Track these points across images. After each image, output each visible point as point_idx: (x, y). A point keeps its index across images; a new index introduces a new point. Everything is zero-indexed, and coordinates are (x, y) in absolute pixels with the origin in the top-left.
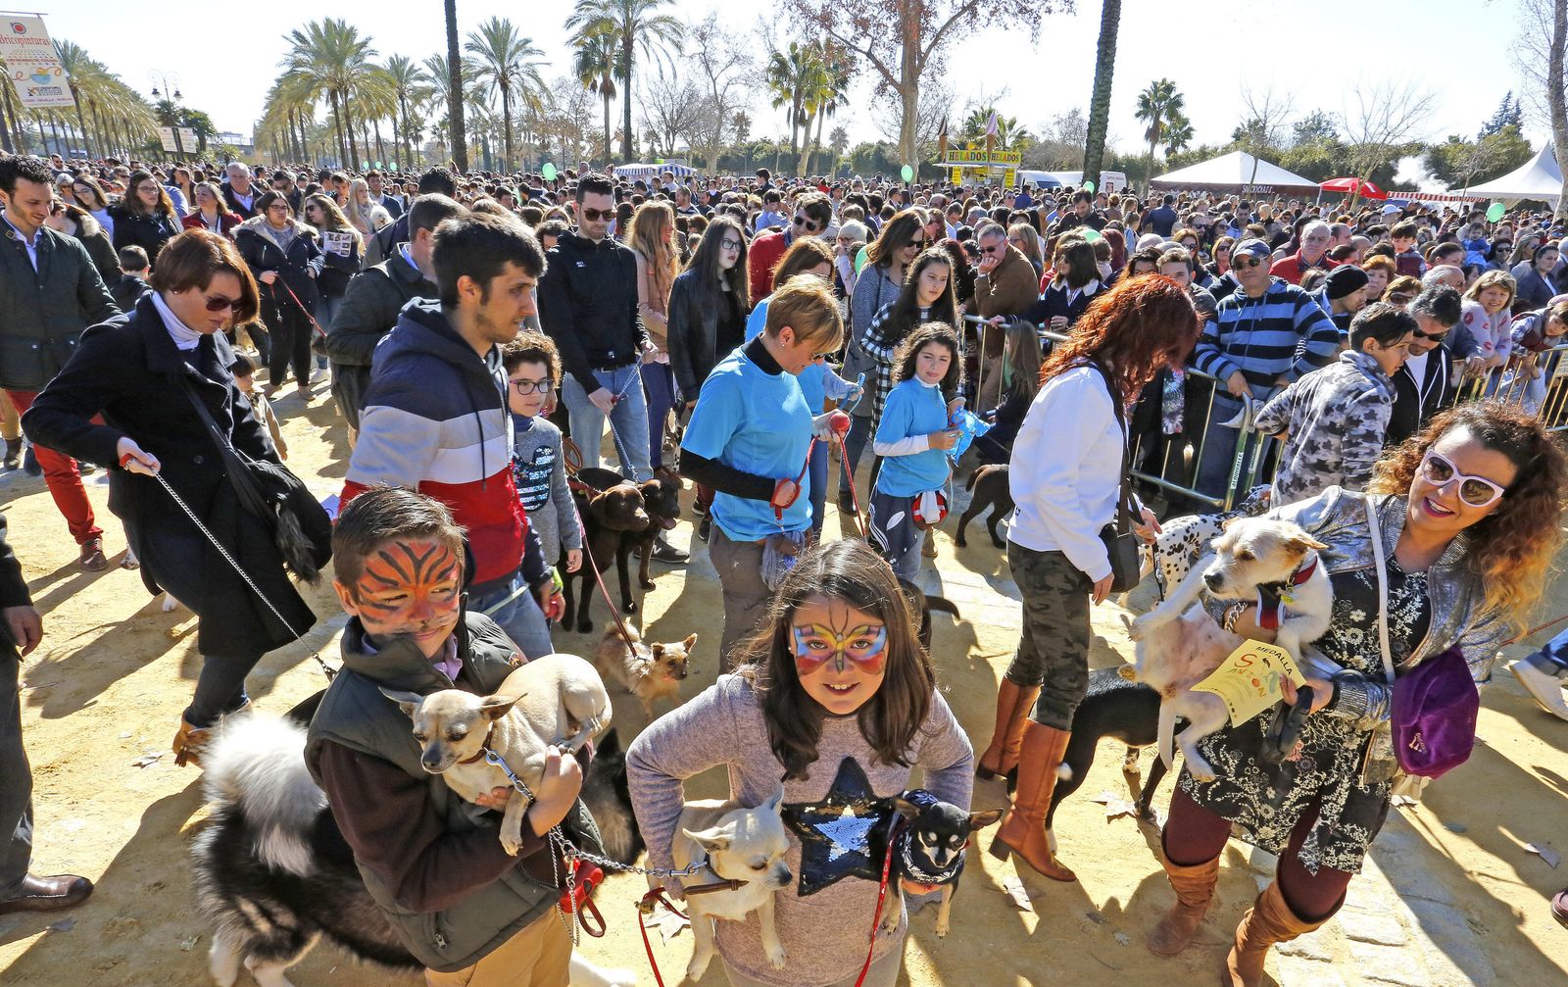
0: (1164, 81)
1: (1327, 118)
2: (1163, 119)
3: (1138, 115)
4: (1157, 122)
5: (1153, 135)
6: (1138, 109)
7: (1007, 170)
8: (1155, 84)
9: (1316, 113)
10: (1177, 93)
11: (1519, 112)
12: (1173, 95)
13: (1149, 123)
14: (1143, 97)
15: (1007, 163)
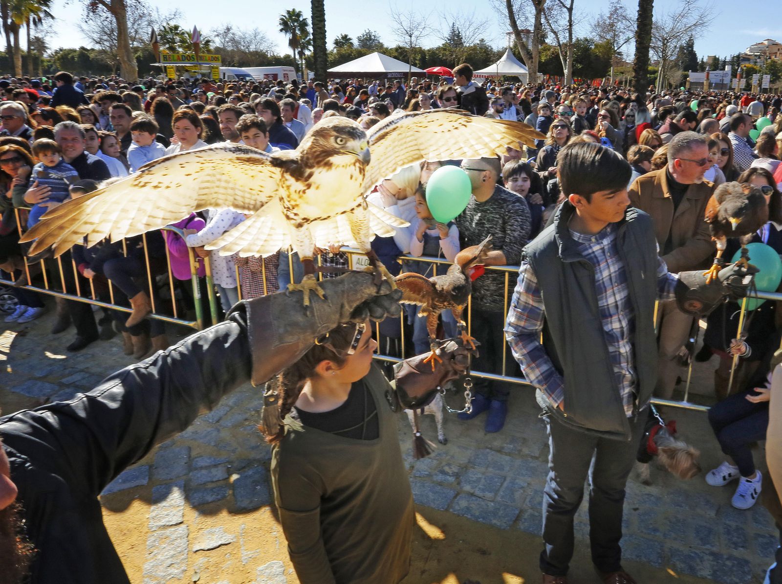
0: (294, 10)
1: (373, 34)
2: (298, 32)
3: (281, 30)
4: (294, 34)
5: (293, 43)
6: (281, 27)
7: (213, 68)
8: (288, 12)
9: (367, 31)
10: (304, 18)
11: (459, 33)
12: (301, 19)
13: (289, 36)
14: (282, 19)
15: (211, 62)
